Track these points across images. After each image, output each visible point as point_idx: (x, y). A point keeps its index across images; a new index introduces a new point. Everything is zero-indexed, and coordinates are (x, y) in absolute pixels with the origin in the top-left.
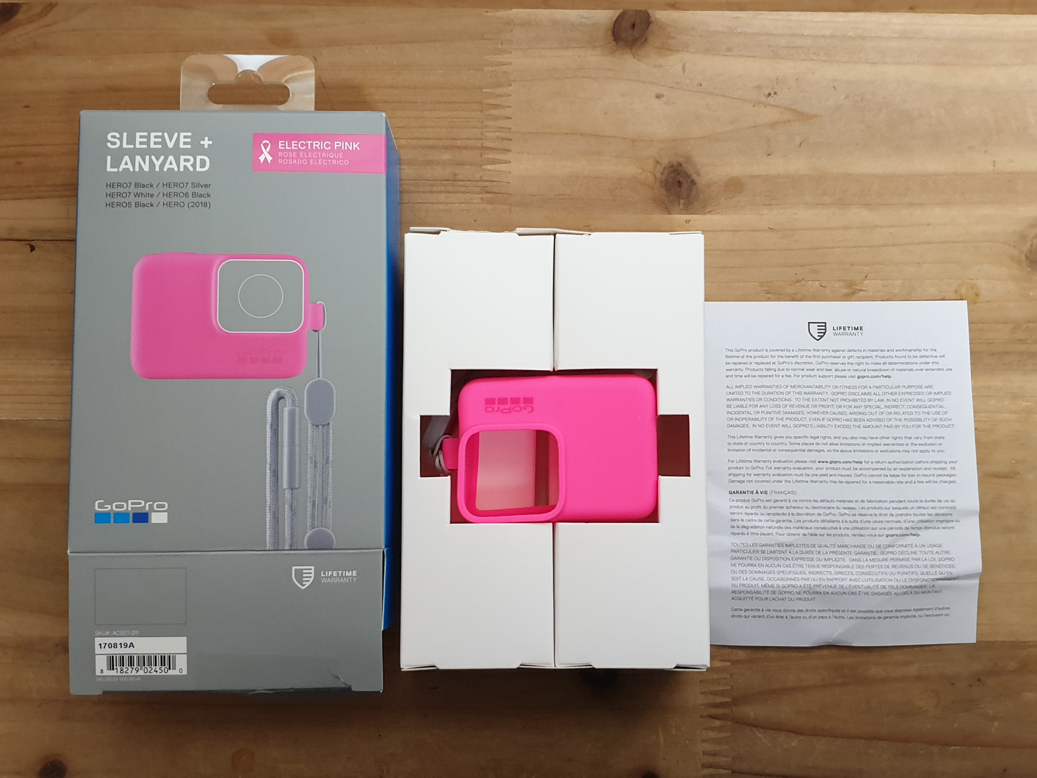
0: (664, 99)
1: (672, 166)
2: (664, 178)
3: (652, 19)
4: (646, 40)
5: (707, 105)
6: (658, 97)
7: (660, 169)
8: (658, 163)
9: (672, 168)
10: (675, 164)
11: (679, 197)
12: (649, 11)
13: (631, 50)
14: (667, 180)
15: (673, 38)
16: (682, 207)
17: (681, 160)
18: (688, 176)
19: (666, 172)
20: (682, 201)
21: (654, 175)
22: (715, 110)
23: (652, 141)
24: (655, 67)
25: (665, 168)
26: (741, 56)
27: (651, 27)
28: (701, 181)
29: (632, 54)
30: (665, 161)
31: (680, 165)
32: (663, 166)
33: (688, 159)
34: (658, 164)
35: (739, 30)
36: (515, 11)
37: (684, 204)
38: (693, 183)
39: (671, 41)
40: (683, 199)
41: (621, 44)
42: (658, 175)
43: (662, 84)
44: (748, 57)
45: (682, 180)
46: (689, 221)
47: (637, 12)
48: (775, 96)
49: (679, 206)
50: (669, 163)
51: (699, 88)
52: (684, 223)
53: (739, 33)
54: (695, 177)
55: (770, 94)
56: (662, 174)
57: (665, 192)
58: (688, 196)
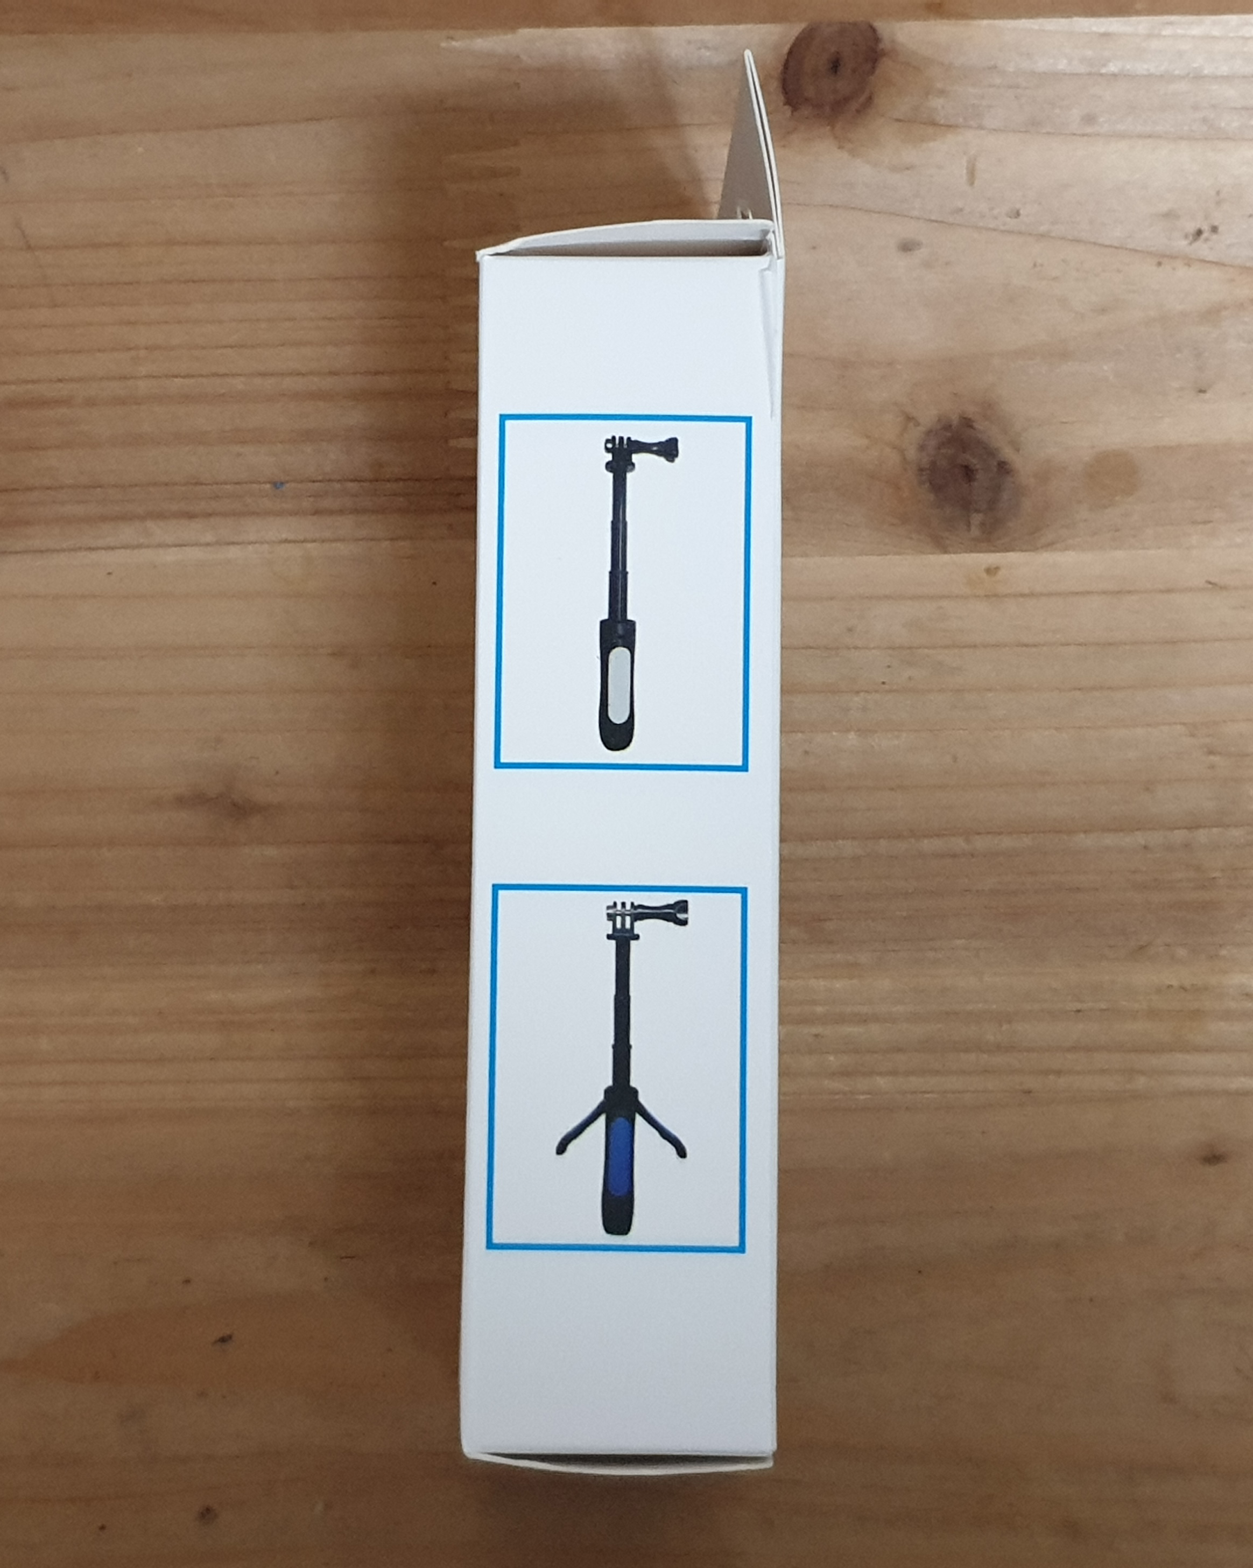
0: (921, 254)
1: (948, 427)
2: (925, 461)
3: (885, 45)
4: (870, 99)
5: (1035, 265)
6: (907, 247)
7: (915, 434)
8: (909, 418)
9: (948, 433)
10: (955, 421)
11: (967, 506)
12: (878, 24)
13: (833, 127)
14: (933, 463)
15: (942, 93)
16: (975, 532)
17: (971, 411)
18: (990, 452)
19: (933, 443)
20: (976, 518)
21: (902, 451)
22: (1055, 279)
23: (893, 364)
24: (894, 169)
25: (929, 432)
26: (1122, 136)
27: (885, 65)
28: (1024, 464)
29: (836, 138)
30: (928, 416)
31: (967, 423)
32: (922, 429)
33: (989, 407)
34: (911, 424)
35: (1112, 68)
36: (526, 33)
37: (983, 524)
38: (1004, 468)
39: (937, 103)
40: (977, 511)
41: (806, 111)
42: (912, 454)
43: (915, 213)
44: (1140, 136)
45: (974, 462)
46: (997, 568)
47: (844, 29)
48: (1215, 237)
49: (969, 530)
50: (939, 420)
51: (1012, 223)
52: (984, 575)
53: (1114, 75)
54: (1007, 453)
55: (1199, 233)
56: (922, 448)
57: (932, 497)
58: (992, 504)
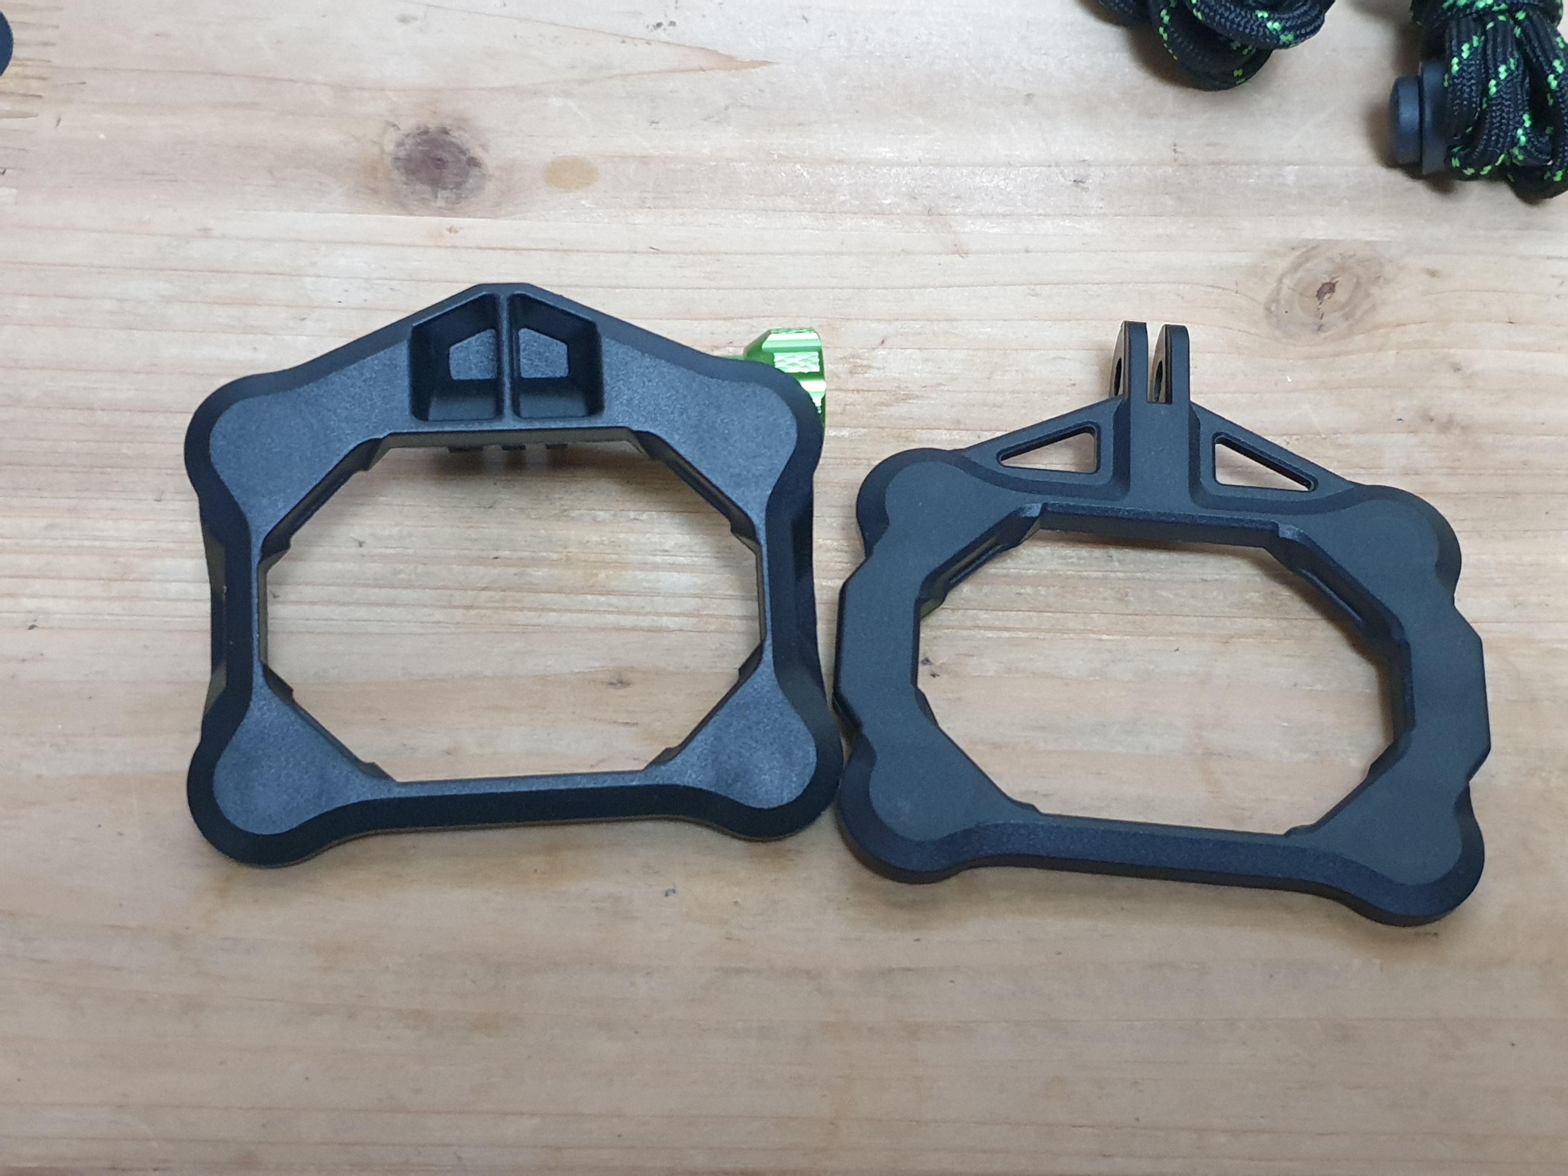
0: (415, 24)
1: (426, 132)
2: (402, 153)
6: (404, 20)
7: (395, 137)
8: (391, 126)
9: (424, 137)
10: (432, 129)
11: (435, 184)
14: (409, 156)
16: (441, 203)
17: (447, 123)
18: (462, 152)
19: (410, 142)
20: (443, 194)
21: (381, 146)
23: (382, 89)
25: (408, 135)
28: (490, 160)
30: (408, 124)
31: (444, 131)
32: (401, 132)
33: (463, 122)
34: (392, 129)
37: (448, 198)
38: (472, 162)
40: (444, 188)
42: (390, 147)
45: (445, 156)
46: (457, 230)
48: (671, 28)
49: (436, 201)
50: (418, 128)
51: (500, 9)
52: (446, 233)
54: (477, 152)
55: (659, 25)
56: (400, 144)
57: (405, 178)
58: (458, 185)
